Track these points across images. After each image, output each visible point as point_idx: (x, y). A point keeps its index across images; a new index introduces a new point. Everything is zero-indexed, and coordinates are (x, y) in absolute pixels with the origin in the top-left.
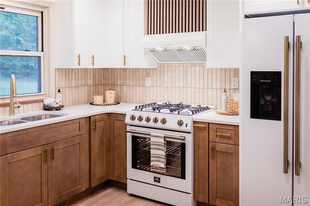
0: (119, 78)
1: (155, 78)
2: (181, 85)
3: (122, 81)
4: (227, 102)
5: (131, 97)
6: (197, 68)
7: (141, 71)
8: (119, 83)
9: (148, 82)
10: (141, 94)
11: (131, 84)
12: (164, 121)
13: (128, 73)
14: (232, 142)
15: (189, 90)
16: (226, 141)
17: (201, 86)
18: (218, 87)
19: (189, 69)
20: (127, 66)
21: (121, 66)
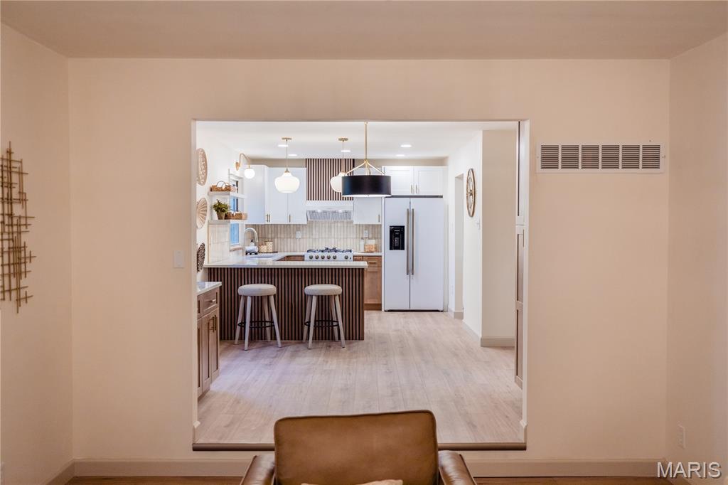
0: (270, 232)
1: (304, 232)
2: (327, 236)
3: (273, 235)
4: (365, 246)
5: (282, 247)
6: (339, 225)
7: (292, 226)
8: (270, 236)
9: (299, 235)
10: (292, 244)
11: (282, 236)
12: (335, 258)
13: (279, 228)
14: (376, 265)
15: (333, 240)
16: (372, 265)
17: (342, 237)
18: (355, 237)
19: (333, 225)
20: (292, 223)
21: (286, 222)
